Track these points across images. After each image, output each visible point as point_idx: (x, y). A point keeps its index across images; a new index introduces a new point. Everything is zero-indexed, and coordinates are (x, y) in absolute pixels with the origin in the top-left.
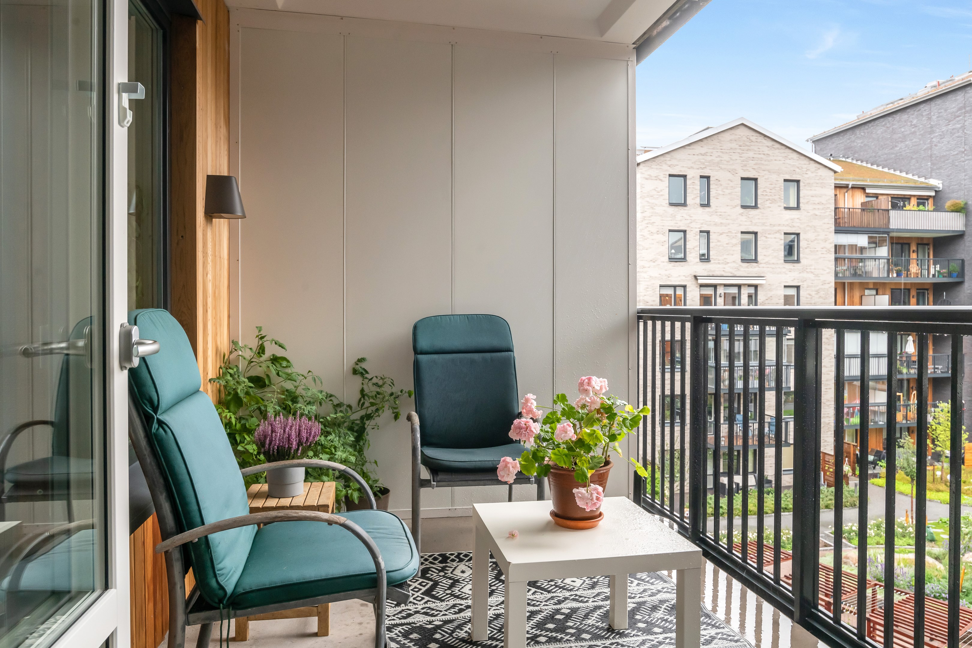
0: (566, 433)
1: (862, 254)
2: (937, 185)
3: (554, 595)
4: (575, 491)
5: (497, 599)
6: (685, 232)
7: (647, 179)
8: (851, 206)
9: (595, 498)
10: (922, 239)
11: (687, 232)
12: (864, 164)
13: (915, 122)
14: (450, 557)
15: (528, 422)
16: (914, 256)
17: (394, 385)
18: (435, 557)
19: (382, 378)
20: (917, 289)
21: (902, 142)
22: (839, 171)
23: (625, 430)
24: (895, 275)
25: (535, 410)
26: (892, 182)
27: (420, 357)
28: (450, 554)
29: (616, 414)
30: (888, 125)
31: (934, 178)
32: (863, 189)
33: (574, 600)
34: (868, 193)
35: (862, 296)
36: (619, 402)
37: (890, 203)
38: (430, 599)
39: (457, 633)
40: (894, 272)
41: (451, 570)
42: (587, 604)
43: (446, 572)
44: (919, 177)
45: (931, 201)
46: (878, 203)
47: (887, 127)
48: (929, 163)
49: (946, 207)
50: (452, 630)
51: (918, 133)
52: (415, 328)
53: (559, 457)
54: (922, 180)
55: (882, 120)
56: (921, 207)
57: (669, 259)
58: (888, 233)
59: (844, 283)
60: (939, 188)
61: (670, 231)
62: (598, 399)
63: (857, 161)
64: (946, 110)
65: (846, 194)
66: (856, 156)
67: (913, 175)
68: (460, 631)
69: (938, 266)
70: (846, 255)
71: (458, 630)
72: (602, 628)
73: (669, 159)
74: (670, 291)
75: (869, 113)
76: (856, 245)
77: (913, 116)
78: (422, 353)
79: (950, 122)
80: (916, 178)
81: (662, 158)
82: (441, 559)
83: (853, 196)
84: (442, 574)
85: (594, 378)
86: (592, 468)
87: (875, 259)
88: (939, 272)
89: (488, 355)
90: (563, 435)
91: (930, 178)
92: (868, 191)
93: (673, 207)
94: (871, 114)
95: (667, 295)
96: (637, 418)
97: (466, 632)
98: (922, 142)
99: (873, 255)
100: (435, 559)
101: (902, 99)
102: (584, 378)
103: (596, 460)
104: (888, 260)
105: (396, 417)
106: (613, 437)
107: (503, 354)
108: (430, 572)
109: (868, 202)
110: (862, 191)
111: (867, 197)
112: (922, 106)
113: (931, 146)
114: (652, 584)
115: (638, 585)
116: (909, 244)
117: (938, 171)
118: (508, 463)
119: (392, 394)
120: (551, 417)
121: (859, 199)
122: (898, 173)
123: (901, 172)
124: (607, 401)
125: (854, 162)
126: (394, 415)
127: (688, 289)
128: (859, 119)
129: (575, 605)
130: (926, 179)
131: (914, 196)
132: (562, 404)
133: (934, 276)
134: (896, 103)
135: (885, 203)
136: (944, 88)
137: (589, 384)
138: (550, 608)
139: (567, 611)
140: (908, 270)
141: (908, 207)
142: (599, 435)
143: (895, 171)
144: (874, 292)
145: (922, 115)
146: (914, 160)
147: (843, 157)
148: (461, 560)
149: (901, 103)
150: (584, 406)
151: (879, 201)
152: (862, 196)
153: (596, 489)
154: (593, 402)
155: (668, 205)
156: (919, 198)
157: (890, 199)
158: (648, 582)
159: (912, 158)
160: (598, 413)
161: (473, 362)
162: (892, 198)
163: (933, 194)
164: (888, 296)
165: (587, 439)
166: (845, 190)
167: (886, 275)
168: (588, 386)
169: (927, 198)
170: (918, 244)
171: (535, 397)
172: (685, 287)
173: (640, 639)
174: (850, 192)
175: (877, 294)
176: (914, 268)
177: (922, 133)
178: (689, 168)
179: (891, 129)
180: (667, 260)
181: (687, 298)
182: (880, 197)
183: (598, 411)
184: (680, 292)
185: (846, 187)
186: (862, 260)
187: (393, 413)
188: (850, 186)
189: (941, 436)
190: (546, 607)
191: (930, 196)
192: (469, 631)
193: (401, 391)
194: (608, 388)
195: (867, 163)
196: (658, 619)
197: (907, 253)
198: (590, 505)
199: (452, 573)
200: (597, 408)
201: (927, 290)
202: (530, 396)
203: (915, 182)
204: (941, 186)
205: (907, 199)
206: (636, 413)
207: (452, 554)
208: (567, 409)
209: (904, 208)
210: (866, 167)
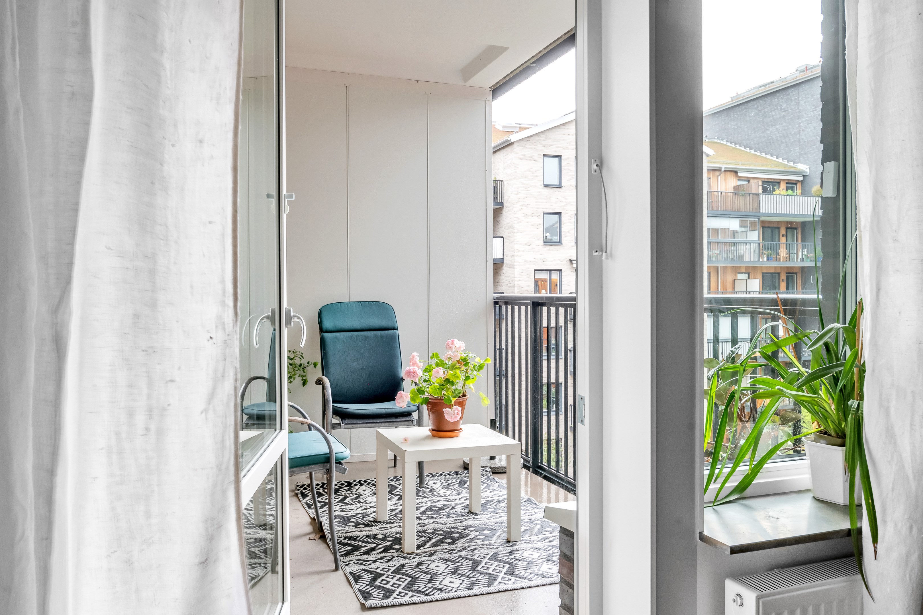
0: (439, 373)
1: (734, 238)
2: (805, 169)
3: (431, 499)
4: (444, 410)
5: (391, 502)
6: (560, 214)
7: (521, 159)
8: (724, 190)
9: (456, 413)
10: (791, 223)
11: (562, 214)
12: (738, 147)
13: (784, 106)
14: (353, 483)
15: (414, 369)
16: (783, 240)
17: (303, 357)
18: (342, 483)
19: (294, 353)
20: (787, 273)
21: (772, 125)
22: (712, 155)
23: (475, 372)
24: (765, 259)
25: (418, 362)
26: (763, 166)
27: (326, 335)
28: (353, 481)
29: (469, 363)
30: (760, 108)
31: (802, 163)
32: (736, 172)
33: (445, 501)
34: (740, 177)
35: (734, 280)
36: (470, 355)
37: (760, 187)
38: (344, 505)
39: (367, 518)
40: (765, 256)
41: (355, 490)
42: (454, 502)
43: (352, 491)
44: (788, 162)
45: (799, 186)
46: (749, 187)
47: (759, 110)
48: (798, 148)
49: (812, 192)
50: (363, 517)
51: (787, 118)
52: (320, 312)
53: (434, 390)
54: (791, 164)
55: (754, 102)
56: (790, 192)
57: (544, 242)
58: (757, 217)
59: (717, 267)
60: (806, 173)
61: (545, 213)
62: (459, 355)
63: (731, 143)
64: (812, 96)
65: (719, 177)
66: (730, 138)
67: (783, 160)
68: (368, 517)
69: (806, 250)
70: (720, 239)
71: (366, 517)
72: (464, 512)
73: (543, 139)
74: (544, 276)
75: (742, 95)
76: (729, 229)
77: (783, 100)
78: (327, 332)
79: (816, 107)
80: (785, 162)
81: (536, 138)
82: (346, 484)
83: (725, 179)
84: (349, 492)
85: (456, 341)
86: (455, 397)
87: (747, 243)
88: (806, 256)
89: (378, 333)
90: (436, 374)
91: (798, 163)
92: (740, 174)
93: (548, 188)
94: (744, 96)
95: (541, 280)
96: (482, 365)
97: (372, 517)
98: (790, 127)
99: (744, 239)
100: (342, 484)
101: (773, 82)
102: (449, 340)
103: (457, 392)
104: (759, 244)
105: (304, 384)
106: (467, 378)
107: (390, 332)
108: (340, 491)
109: (740, 185)
110: (734, 174)
111: (739, 180)
112: (791, 91)
113: (799, 131)
114: (500, 491)
115: (490, 492)
116: (779, 228)
117: (805, 156)
118: (403, 394)
119: (301, 365)
120: (428, 368)
121: (732, 182)
122: (769, 156)
123: (772, 156)
124: (464, 355)
125: (729, 144)
126: (302, 381)
127: (563, 274)
128: (732, 100)
129: (446, 503)
130: (794, 163)
131: (784, 180)
132: (435, 359)
133: (802, 260)
134: (767, 86)
135: (756, 188)
136: (810, 74)
137: (452, 343)
138: (429, 505)
139: (440, 506)
140: (778, 254)
141: (777, 192)
142: (458, 375)
143: (766, 154)
144: (745, 276)
145: (791, 100)
146: (784, 145)
147: (718, 138)
148: (362, 485)
149: (772, 86)
150: (450, 359)
151: (750, 184)
152: (735, 179)
153: (457, 408)
154: (455, 356)
155: (542, 187)
156: (788, 182)
157: (760, 183)
158: (497, 490)
159: (782, 142)
160: (458, 363)
161: (366, 338)
162: (763, 182)
163: (801, 178)
164: (758, 280)
165: (451, 379)
166: (718, 173)
167: (756, 260)
168: (452, 345)
169: (795, 183)
170: (787, 228)
171: (418, 354)
172: (560, 271)
173: (489, 516)
174: (723, 175)
175: (749, 278)
176: (783, 252)
177: (791, 117)
178: (564, 149)
179: (763, 112)
180: (542, 243)
181: (563, 283)
182: (751, 181)
183: (459, 362)
184: (555, 276)
185: (719, 170)
186: (735, 244)
187: (302, 380)
188: (723, 170)
189: (806, 418)
190: (426, 505)
191: (798, 181)
192: (374, 517)
193: (308, 363)
194: (465, 348)
195: (740, 146)
196: (502, 507)
197: (777, 237)
198: (453, 417)
199: (356, 491)
200: (458, 360)
201: (796, 273)
202: (415, 354)
203: (785, 166)
204: (808, 170)
205: (777, 183)
206: (482, 362)
207: (355, 481)
208: (439, 362)
209: (774, 193)
210: (740, 150)
